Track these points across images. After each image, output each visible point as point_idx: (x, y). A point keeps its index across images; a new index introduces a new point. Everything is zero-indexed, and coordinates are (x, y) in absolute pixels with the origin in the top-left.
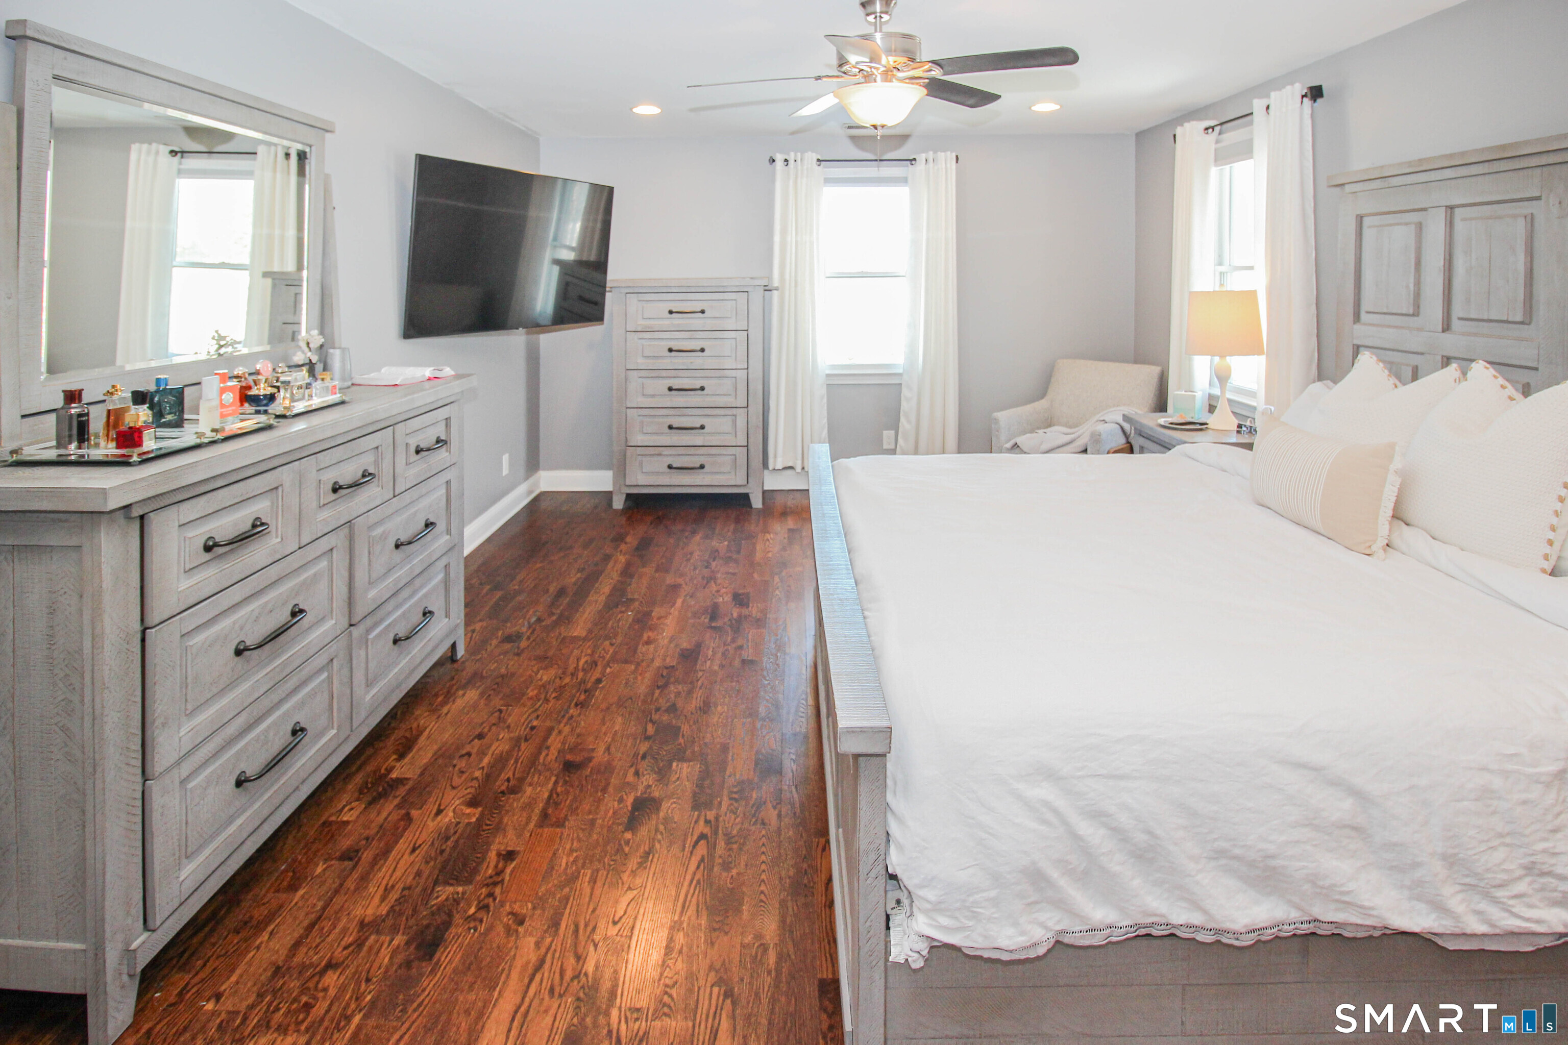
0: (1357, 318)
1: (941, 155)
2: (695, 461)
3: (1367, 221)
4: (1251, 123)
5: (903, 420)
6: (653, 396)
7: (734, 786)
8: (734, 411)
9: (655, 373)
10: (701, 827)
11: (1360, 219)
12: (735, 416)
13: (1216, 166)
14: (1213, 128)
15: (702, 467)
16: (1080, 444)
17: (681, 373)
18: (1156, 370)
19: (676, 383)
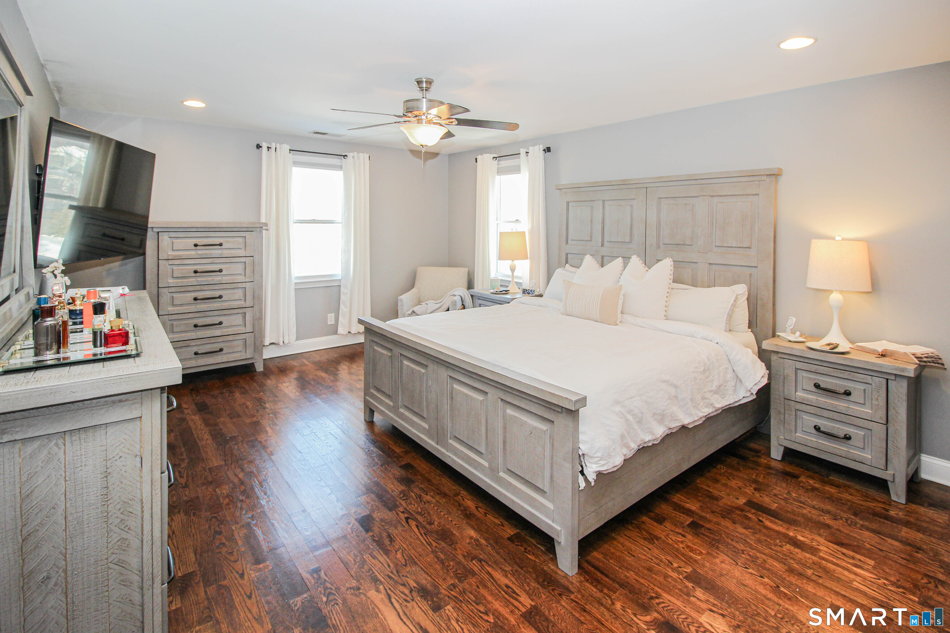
0: (567, 242)
1: (361, 155)
2: (216, 347)
3: (570, 204)
4: (519, 158)
5: (342, 306)
6: (181, 305)
7: (400, 495)
8: (244, 310)
9: (183, 289)
10: (402, 516)
11: (568, 203)
12: (245, 313)
13: (498, 175)
14: (496, 158)
15: (221, 350)
16: (445, 307)
17: (206, 288)
18: (466, 270)
19: (200, 295)
